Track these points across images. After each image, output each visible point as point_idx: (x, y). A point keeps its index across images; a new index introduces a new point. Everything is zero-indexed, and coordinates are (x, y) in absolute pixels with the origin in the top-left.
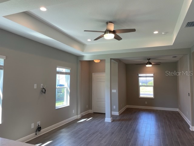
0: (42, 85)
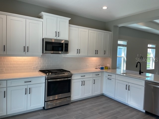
0: (141, 55)
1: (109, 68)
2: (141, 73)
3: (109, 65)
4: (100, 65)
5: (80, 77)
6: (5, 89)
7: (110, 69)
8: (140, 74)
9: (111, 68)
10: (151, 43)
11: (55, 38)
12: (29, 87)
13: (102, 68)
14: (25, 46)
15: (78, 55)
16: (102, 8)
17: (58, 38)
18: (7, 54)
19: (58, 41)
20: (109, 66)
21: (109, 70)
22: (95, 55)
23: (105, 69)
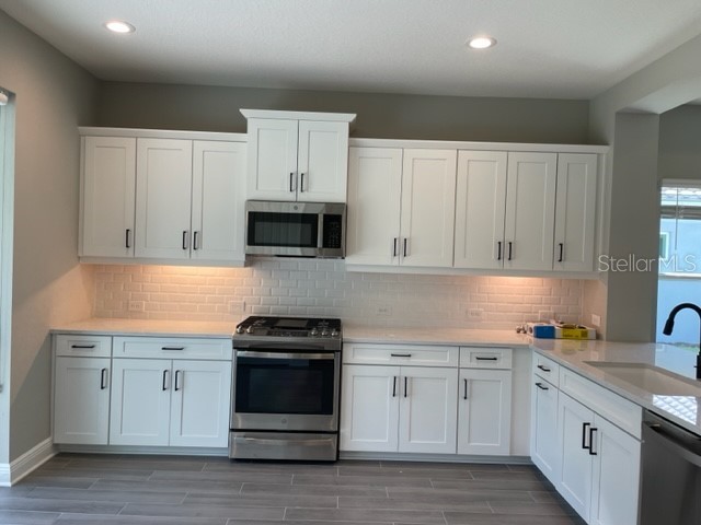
3: (598, 319)
4: (550, 318)
5: (387, 359)
6: (106, 364)
7: (598, 337)
11: (291, 196)
12: (178, 366)
13: (544, 333)
14: (187, 228)
15: (396, 262)
16: (468, 44)
17: (303, 197)
18: (136, 255)
19: (296, 208)
20: (598, 324)
21: (592, 344)
22: (496, 265)
23: (566, 337)
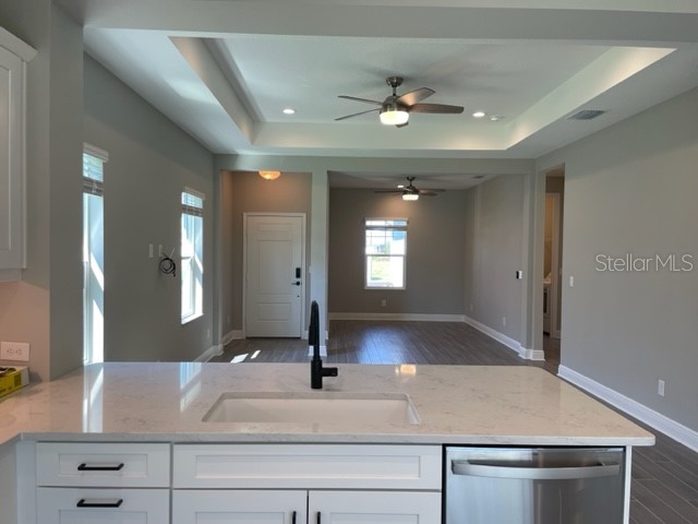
0: (160, 246)
1: (25, 379)
2: (325, 379)
3: (25, 347)
8: (316, 384)
9: (45, 371)
10: (195, 190)
20: (25, 357)
